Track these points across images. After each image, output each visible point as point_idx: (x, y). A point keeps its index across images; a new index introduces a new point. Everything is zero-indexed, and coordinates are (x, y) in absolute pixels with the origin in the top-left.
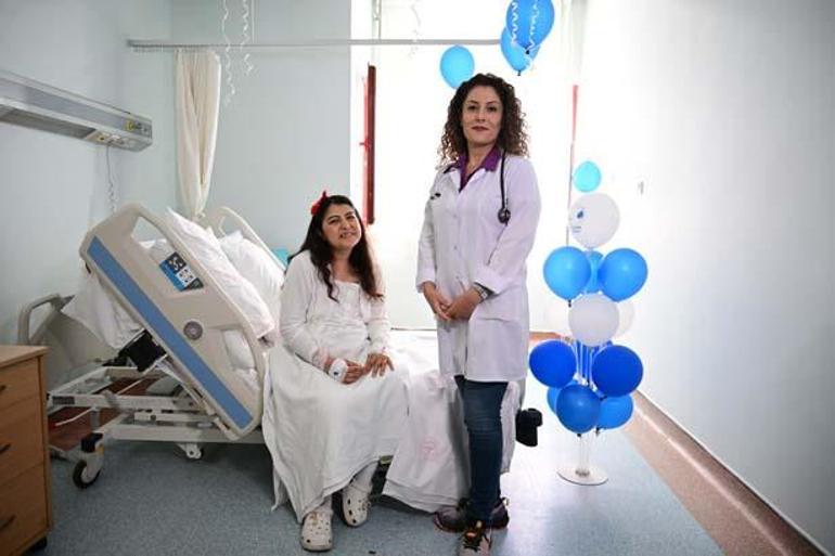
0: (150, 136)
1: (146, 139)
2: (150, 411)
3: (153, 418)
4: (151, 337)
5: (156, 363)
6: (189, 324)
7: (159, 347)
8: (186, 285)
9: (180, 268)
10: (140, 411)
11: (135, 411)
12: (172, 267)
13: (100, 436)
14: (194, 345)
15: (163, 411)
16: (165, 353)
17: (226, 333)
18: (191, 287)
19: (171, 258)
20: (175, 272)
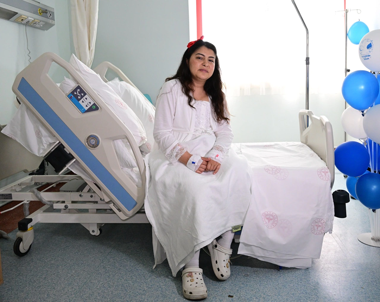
0: (53, 19)
1: (50, 21)
2: (64, 202)
3: (66, 207)
4: (64, 147)
5: (67, 166)
6: (90, 136)
7: (70, 154)
8: (86, 108)
9: (82, 97)
10: (58, 202)
11: (53, 202)
12: (76, 96)
13: (30, 220)
14: (93, 151)
15: (73, 202)
16: (73, 158)
17: (115, 141)
18: (90, 110)
19: (75, 90)
20: (79, 100)
